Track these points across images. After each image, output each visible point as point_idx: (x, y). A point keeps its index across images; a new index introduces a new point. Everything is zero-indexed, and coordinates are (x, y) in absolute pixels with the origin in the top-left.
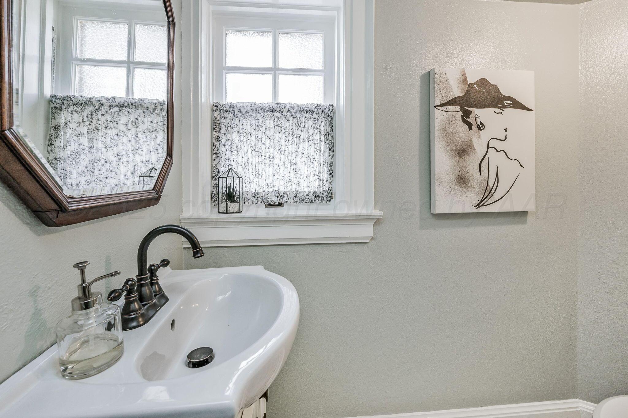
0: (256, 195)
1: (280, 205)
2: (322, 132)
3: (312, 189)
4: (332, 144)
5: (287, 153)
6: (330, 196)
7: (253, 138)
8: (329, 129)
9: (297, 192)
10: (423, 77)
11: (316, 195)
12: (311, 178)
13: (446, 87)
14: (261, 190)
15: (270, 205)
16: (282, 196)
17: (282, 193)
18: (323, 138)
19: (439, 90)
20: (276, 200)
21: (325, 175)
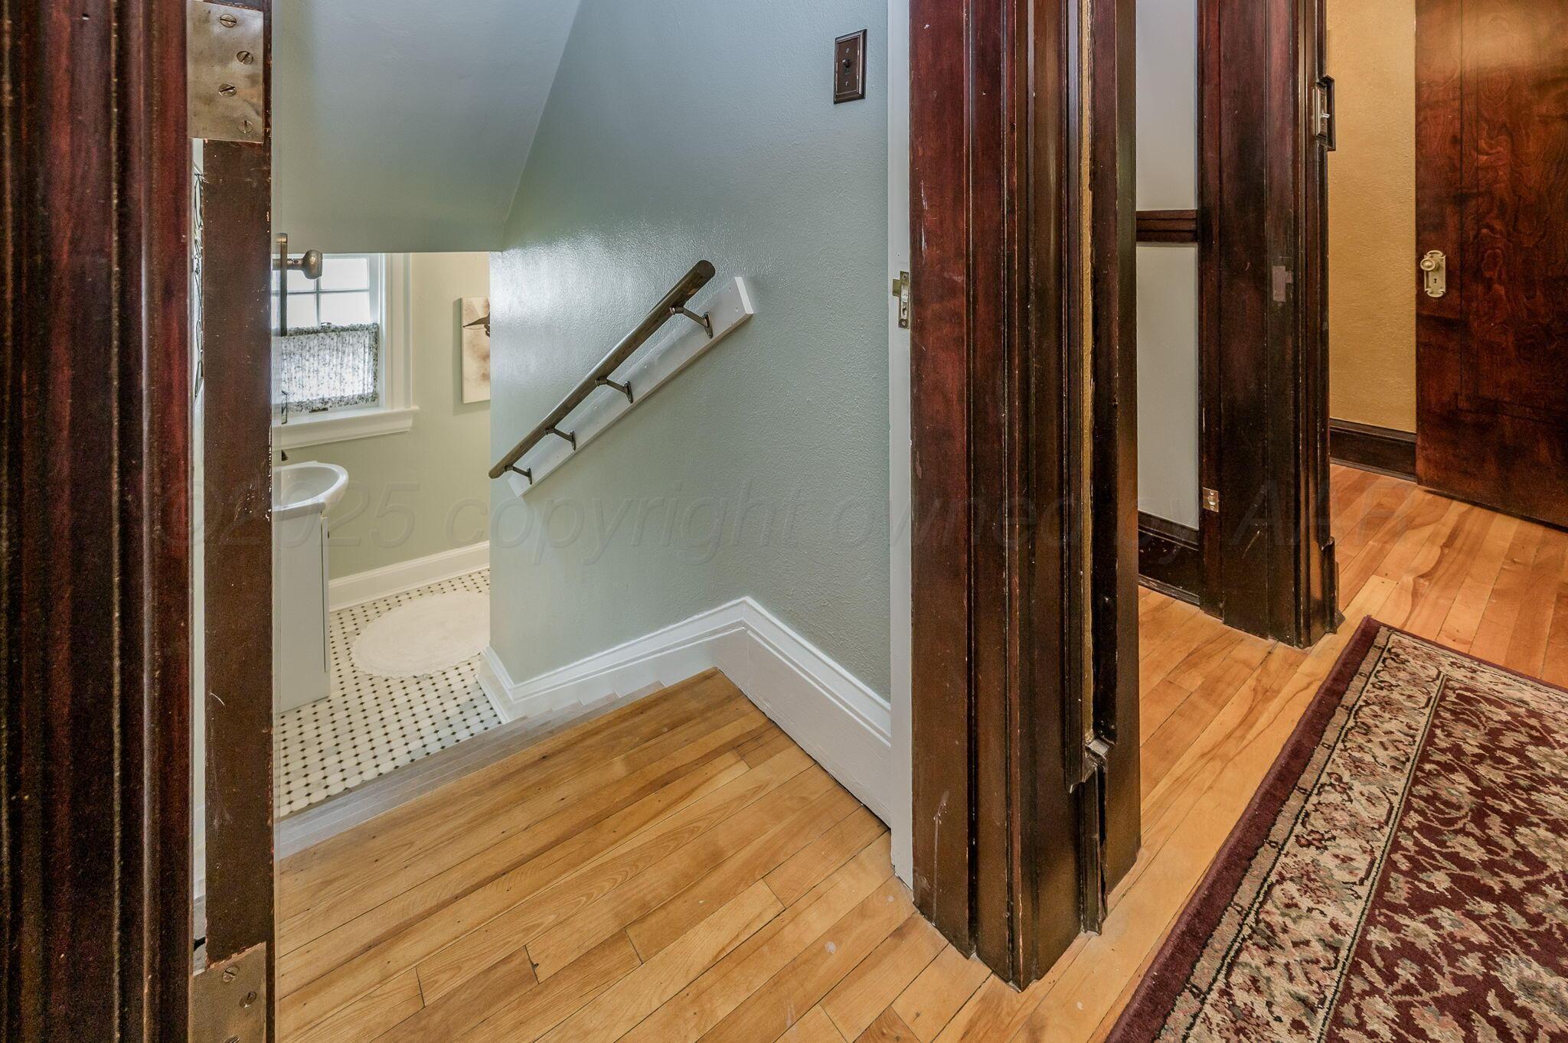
0: (300, 404)
1: (325, 409)
2: (367, 345)
3: (356, 393)
4: (376, 355)
5: (331, 366)
6: (375, 397)
7: (297, 357)
8: (373, 343)
9: (343, 397)
10: (455, 302)
11: (361, 398)
12: (356, 384)
13: (472, 310)
14: (305, 400)
15: (314, 411)
16: (327, 403)
17: (326, 400)
18: (367, 350)
19: (467, 314)
20: (320, 405)
21: (370, 379)
